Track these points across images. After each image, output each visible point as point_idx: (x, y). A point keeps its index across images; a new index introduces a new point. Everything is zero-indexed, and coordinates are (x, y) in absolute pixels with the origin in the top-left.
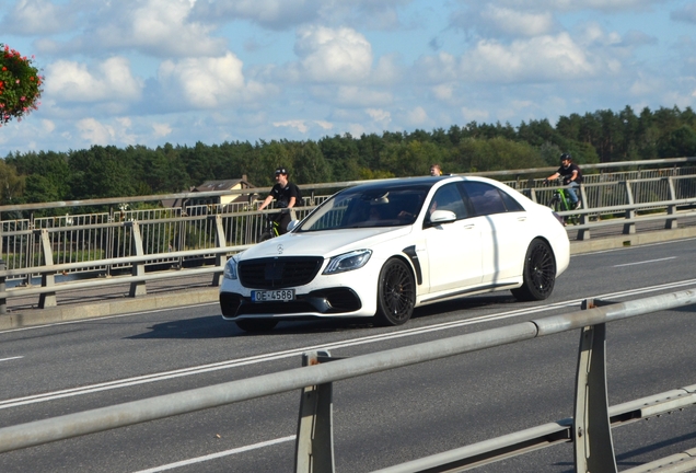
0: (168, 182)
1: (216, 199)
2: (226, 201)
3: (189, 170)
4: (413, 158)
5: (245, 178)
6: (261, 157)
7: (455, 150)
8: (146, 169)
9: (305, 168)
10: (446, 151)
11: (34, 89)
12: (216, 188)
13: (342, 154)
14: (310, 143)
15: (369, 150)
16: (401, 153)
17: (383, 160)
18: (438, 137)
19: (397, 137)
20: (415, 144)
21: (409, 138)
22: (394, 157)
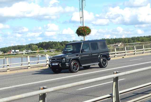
0: (112, 43)
1: (118, 45)
2: (119, 45)
3: (114, 41)
4: (143, 40)
5: (122, 42)
6: (124, 40)
7: (149, 39)
8: (109, 41)
9: (129, 41)
10: (148, 39)
11: (90, 31)
12: (118, 44)
13: (134, 39)
14: (130, 38)
15: (138, 39)
16: (142, 39)
17: (140, 40)
18: (147, 37)
19: (142, 37)
20: (144, 38)
21: (143, 37)
22: (141, 40)
